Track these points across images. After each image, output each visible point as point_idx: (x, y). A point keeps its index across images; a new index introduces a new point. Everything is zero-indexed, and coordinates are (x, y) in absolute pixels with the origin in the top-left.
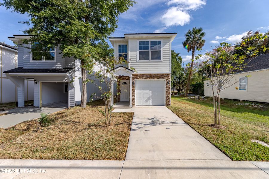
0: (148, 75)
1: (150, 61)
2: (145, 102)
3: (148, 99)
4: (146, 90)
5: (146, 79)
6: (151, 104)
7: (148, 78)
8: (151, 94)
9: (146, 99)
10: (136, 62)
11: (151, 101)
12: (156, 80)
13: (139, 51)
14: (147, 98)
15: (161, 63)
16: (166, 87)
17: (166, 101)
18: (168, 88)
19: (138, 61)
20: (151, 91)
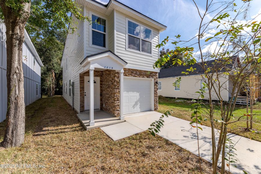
0: (138, 72)
1: (141, 53)
2: (133, 108)
3: (136, 104)
4: (133, 91)
5: (136, 76)
6: (139, 110)
7: (138, 75)
8: (138, 97)
9: (133, 105)
10: (124, 49)
11: (138, 106)
12: (146, 78)
13: (129, 35)
14: (134, 103)
15: (150, 58)
16: (155, 88)
17: (155, 104)
18: (156, 89)
19: (127, 49)
20: (138, 92)
